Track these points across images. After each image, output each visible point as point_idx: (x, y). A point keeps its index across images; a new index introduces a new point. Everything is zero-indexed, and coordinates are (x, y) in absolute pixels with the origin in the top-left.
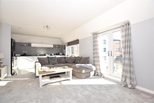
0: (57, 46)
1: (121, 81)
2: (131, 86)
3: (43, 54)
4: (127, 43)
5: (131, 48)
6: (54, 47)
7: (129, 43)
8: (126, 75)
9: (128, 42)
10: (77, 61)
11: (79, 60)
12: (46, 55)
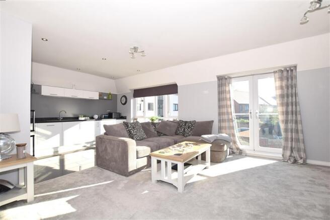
0: (105, 98)
1: (281, 156)
2: (302, 160)
3: (71, 116)
4: (290, 98)
5: (299, 105)
6: (99, 99)
7: (294, 98)
8: (292, 145)
9: (292, 97)
10: (184, 130)
11: (189, 127)
12: (80, 119)
